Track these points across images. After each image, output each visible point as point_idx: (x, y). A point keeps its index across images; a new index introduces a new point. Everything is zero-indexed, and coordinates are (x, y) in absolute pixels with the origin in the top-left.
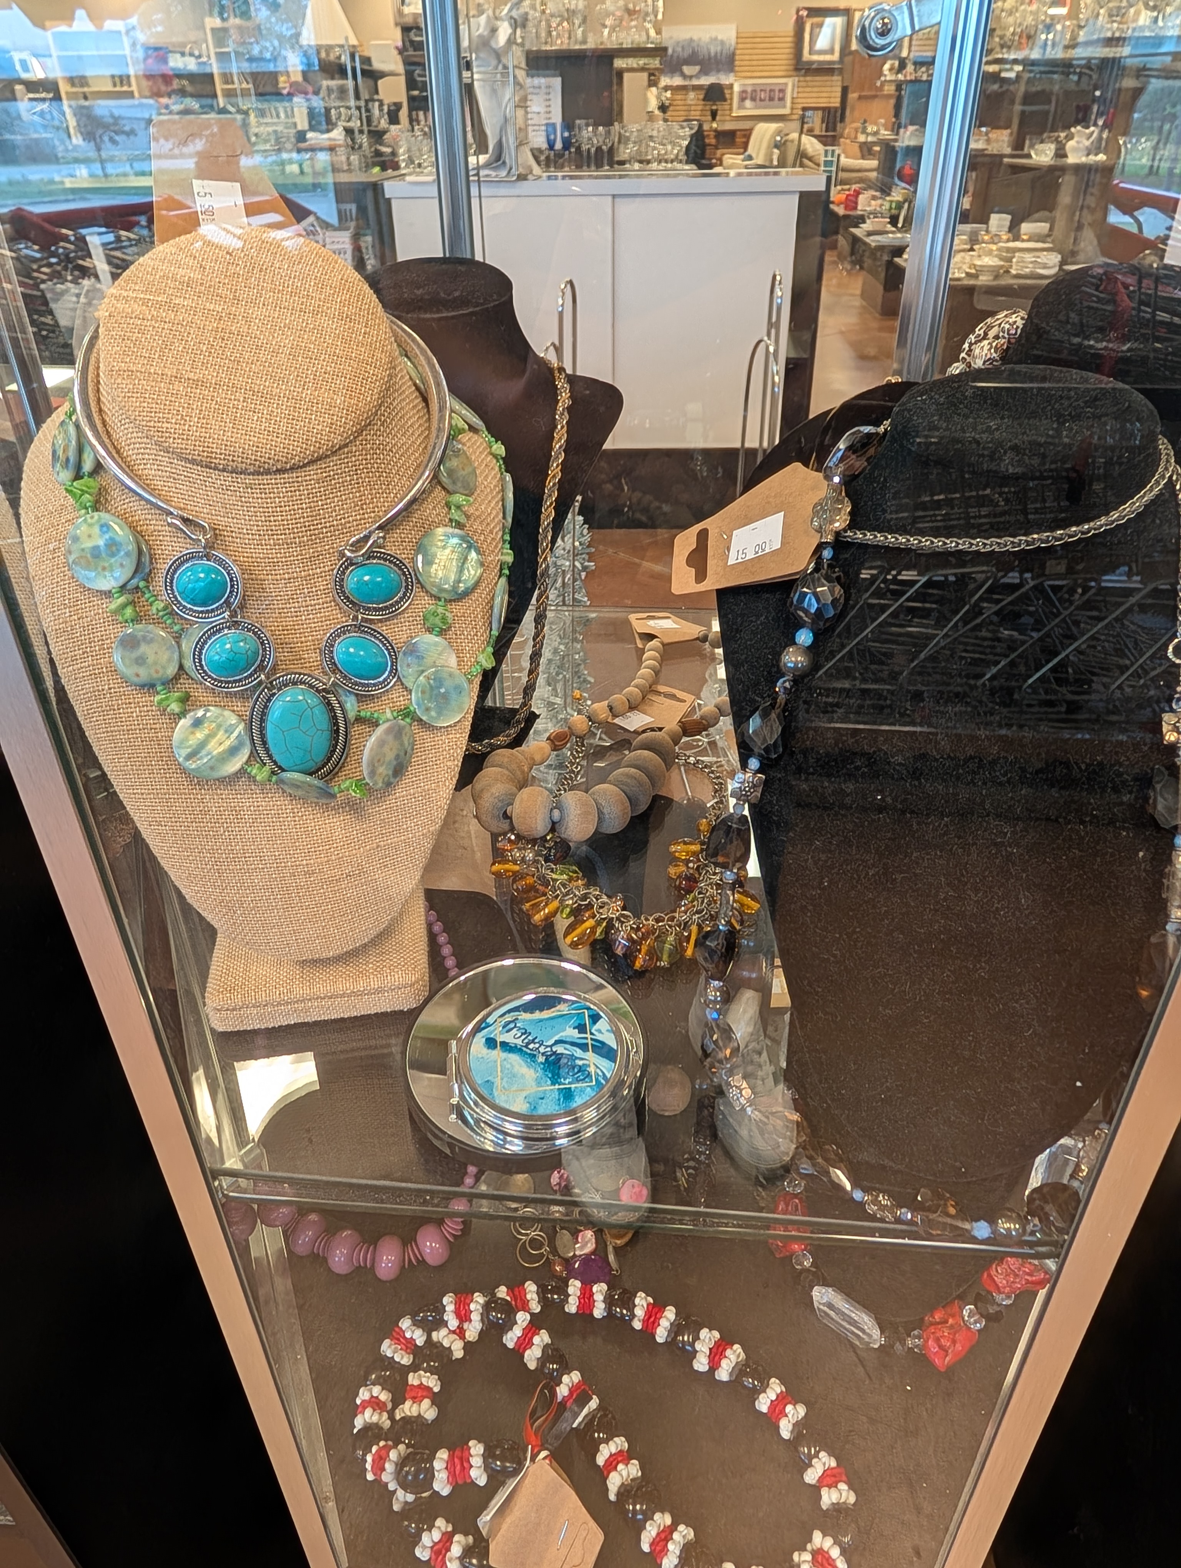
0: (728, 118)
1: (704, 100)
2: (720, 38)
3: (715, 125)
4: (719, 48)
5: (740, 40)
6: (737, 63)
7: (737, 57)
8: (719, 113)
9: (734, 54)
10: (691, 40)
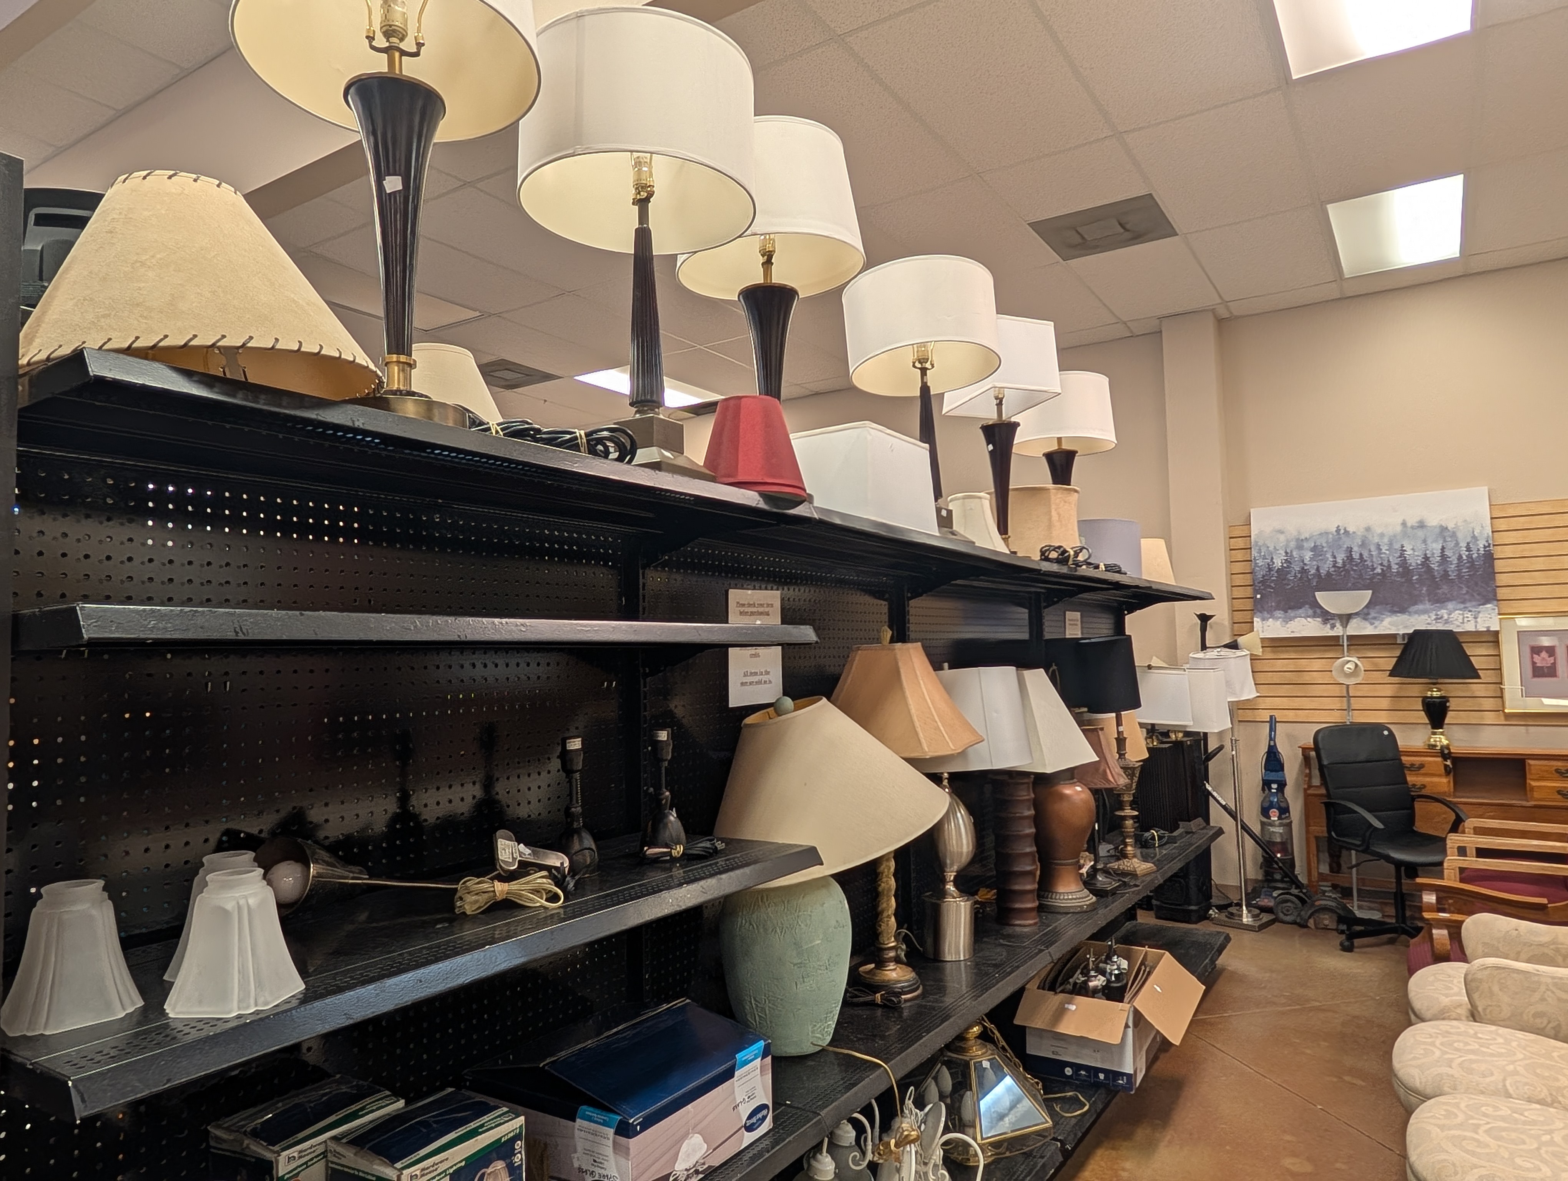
0: (1490, 718)
1: (1393, 673)
2: (1433, 521)
3: (1441, 740)
4: (1435, 548)
5: (1502, 525)
6: (1501, 579)
7: (1499, 565)
8: (1452, 704)
9: (1489, 557)
10: (1341, 533)
